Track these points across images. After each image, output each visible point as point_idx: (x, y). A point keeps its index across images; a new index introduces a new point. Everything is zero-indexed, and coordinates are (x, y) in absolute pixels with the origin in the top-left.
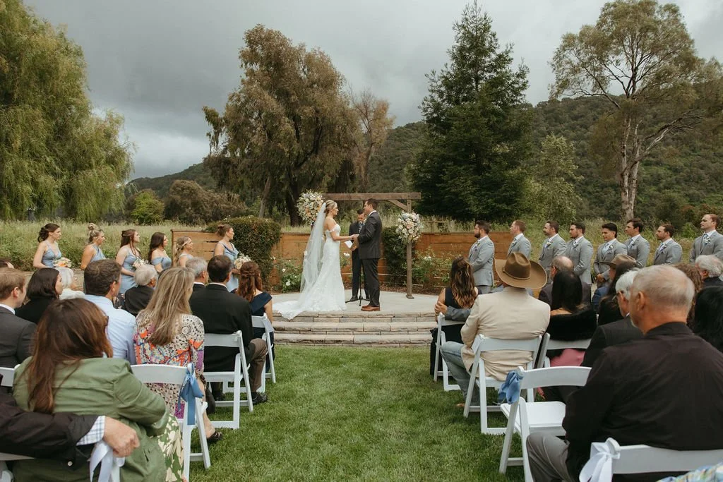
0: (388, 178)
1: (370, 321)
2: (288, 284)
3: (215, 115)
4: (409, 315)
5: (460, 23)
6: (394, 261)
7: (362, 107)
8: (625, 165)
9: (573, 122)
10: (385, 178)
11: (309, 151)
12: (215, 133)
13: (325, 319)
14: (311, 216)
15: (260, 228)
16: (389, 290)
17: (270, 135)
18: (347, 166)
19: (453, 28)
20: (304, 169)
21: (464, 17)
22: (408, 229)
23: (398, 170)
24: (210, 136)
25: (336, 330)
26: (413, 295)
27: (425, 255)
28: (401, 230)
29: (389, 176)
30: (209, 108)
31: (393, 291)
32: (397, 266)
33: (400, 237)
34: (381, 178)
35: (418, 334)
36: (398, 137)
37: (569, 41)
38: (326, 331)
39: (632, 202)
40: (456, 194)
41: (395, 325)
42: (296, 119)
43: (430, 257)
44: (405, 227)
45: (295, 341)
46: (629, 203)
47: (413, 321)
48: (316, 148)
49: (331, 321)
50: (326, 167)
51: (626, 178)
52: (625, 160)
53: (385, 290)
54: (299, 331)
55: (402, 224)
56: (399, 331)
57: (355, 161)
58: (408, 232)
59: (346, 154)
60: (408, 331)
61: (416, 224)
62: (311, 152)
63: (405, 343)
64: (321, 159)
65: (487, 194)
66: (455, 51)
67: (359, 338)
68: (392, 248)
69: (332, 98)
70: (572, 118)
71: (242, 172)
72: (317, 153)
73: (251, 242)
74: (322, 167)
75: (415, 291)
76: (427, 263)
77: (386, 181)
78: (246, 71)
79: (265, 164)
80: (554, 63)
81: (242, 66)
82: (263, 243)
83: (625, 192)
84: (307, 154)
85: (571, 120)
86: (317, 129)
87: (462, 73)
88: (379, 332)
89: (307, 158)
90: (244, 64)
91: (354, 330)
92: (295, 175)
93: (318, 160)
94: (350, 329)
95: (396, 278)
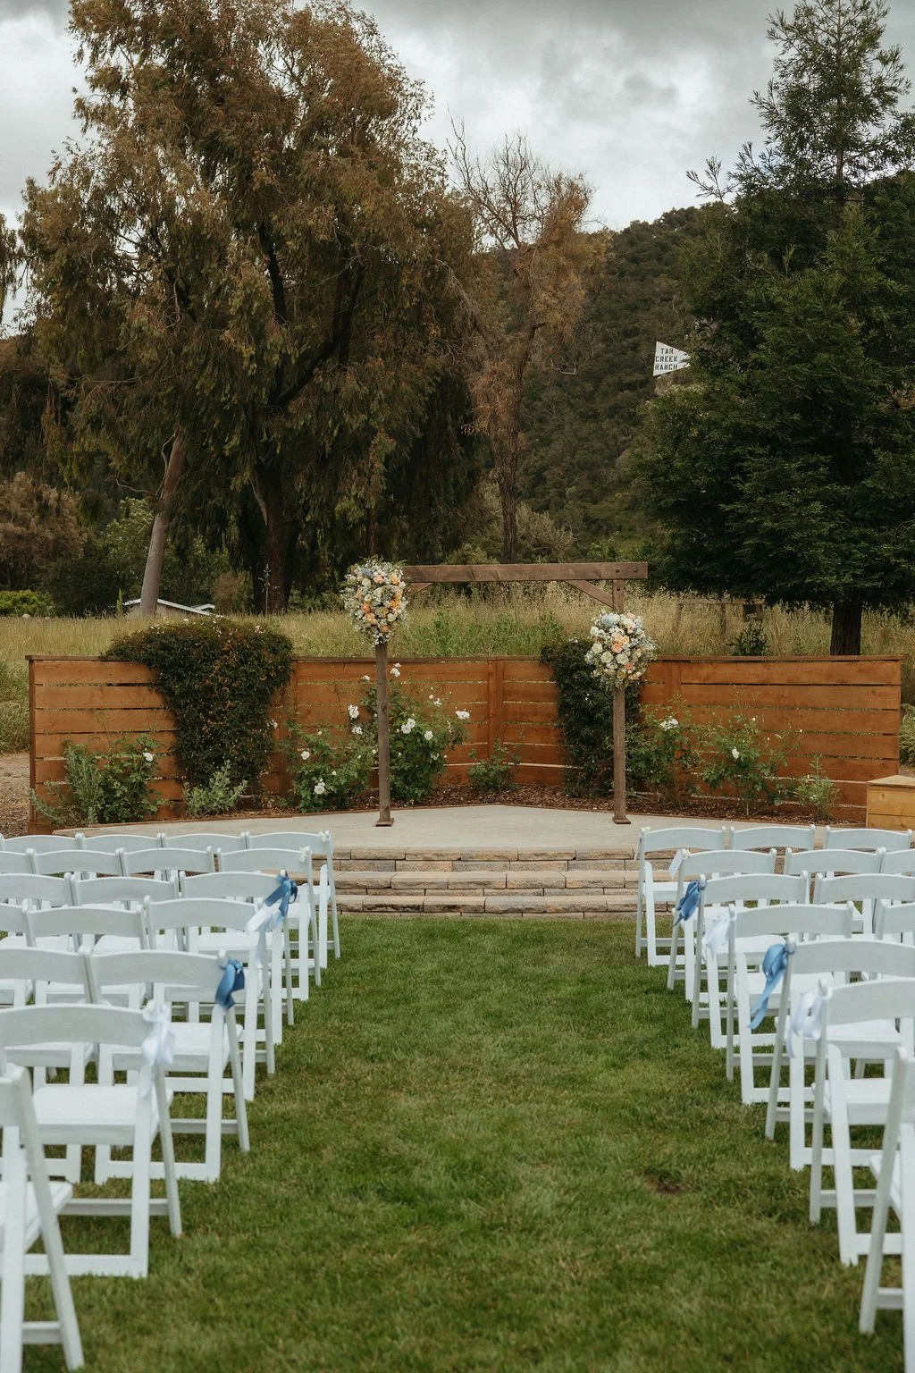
0: (594, 416)
1: (521, 869)
2: (320, 789)
4: (608, 855)
5: (790, 21)
6: (586, 731)
11: (319, 349)
13: (420, 863)
14: (375, 621)
15: (241, 649)
16: (572, 807)
17: (184, 298)
18: (448, 400)
19: (773, 34)
20: (300, 414)
22: (615, 655)
23: (631, 387)
25: (447, 886)
26: (629, 817)
27: (664, 716)
28: (597, 656)
31: (582, 808)
32: (592, 743)
33: (596, 673)
34: (569, 415)
35: (625, 893)
36: (634, 260)
38: (425, 888)
40: (777, 537)
41: (576, 875)
43: (675, 722)
44: (607, 648)
45: (360, 907)
47: (617, 867)
49: (434, 869)
50: (376, 406)
53: (563, 807)
54: (366, 889)
55: (601, 640)
56: (585, 887)
57: (479, 383)
58: (614, 661)
59: (442, 358)
60: (604, 888)
61: (635, 641)
62: (327, 353)
63: (596, 911)
64: (361, 379)
65: (864, 537)
66: (776, 100)
67: (495, 901)
68: (580, 697)
71: (95, 423)
72: (343, 359)
73: (220, 685)
74: (363, 404)
75: (636, 807)
76: (668, 737)
77: (588, 428)
78: (91, 73)
79: (169, 396)
81: (80, 54)
82: (251, 687)
84: (311, 363)
86: (345, 278)
87: (801, 163)
88: (542, 889)
89: (310, 375)
90: (88, 52)
91: (485, 884)
92: (273, 431)
93: (350, 384)
94: (477, 883)
95: (590, 775)
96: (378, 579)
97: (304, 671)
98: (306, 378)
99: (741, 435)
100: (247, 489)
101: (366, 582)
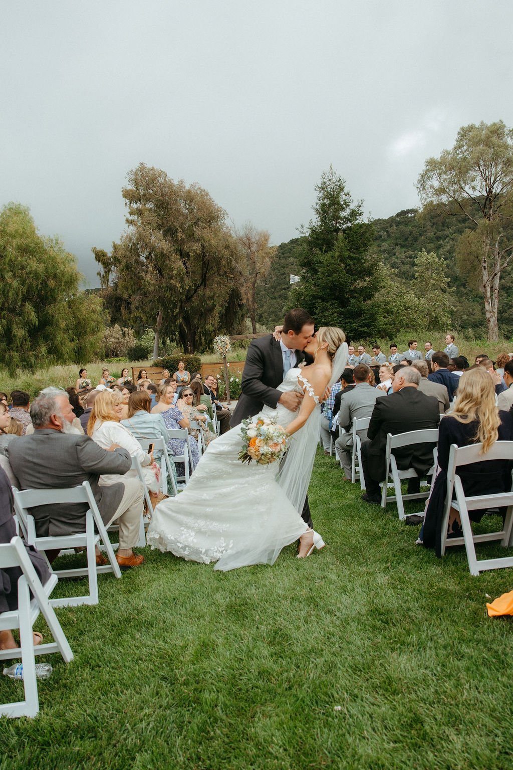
0: (275, 298)
3: (104, 255)
5: (320, 186)
7: (245, 239)
8: (485, 277)
9: (460, 225)
10: (272, 299)
11: (199, 283)
12: (106, 272)
14: (223, 351)
17: (160, 272)
18: (235, 295)
19: (315, 189)
20: (195, 301)
21: (322, 180)
23: (284, 289)
24: (100, 275)
29: (276, 295)
30: (98, 249)
34: (268, 298)
37: (432, 165)
39: (496, 311)
42: (183, 255)
46: (493, 312)
48: (204, 281)
50: (215, 298)
51: (489, 290)
52: (485, 273)
57: (242, 290)
59: (233, 284)
62: (201, 284)
64: (210, 290)
66: (318, 207)
69: (216, 233)
70: (459, 221)
71: (138, 308)
72: (206, 286)
74: (212, 298)
77: (273, 302)
78: (130, 210)
79: (157, 299)
80: (419, 186)
81: (126, 203)
83: (488, 301)
84: (197, 287)
85: (458, 224)
86: (204, 263)
87: (326, 224)
90: (128, 203)
92: (187, 307)
93: (208, 292)
96: (222, 340)
97: (204, 367)
98: (196, 291)
99: (314, 297)
100: (181, 324)
101: (220, 341)
